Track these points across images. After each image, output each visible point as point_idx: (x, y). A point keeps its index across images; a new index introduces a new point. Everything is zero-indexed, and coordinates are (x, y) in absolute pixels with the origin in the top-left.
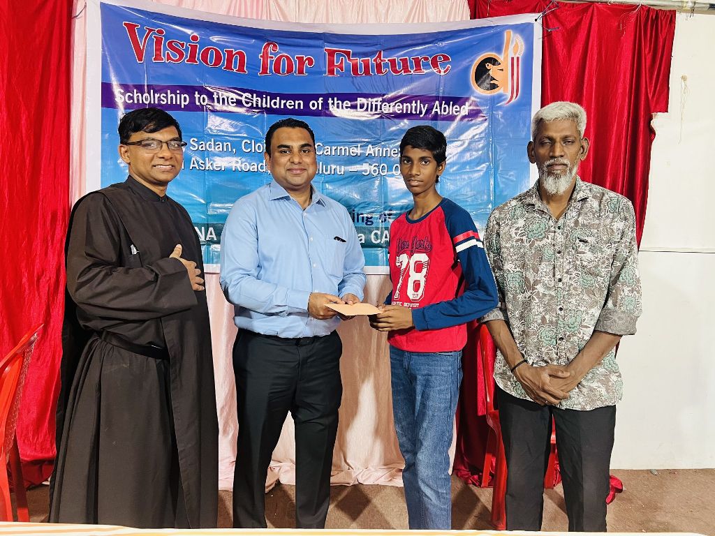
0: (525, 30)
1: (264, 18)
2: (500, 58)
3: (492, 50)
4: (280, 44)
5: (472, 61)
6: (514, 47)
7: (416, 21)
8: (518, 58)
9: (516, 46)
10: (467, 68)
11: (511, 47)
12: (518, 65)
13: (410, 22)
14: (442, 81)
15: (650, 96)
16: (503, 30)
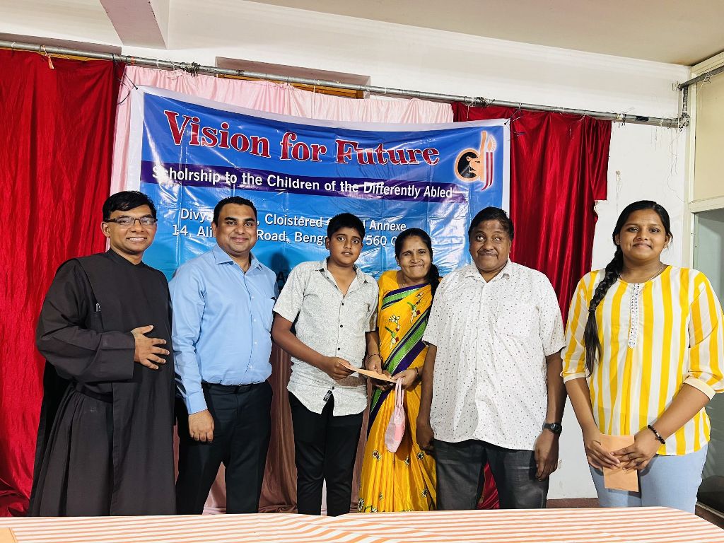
0: (497, 131)
1: (286, 113)
2: (478, 153)
3: (471, 147)
4: (298, 134)
5: (456, 154)
6: (488, 145)
7: (410, 122)
8: (491, 153)
9: (490, 143)
10: (452, 160)
11: (486, 145)
12: (491, 159)
13: (405, 122)
14: (432, 170)
15: (593, 187)
16: (480, 131)
